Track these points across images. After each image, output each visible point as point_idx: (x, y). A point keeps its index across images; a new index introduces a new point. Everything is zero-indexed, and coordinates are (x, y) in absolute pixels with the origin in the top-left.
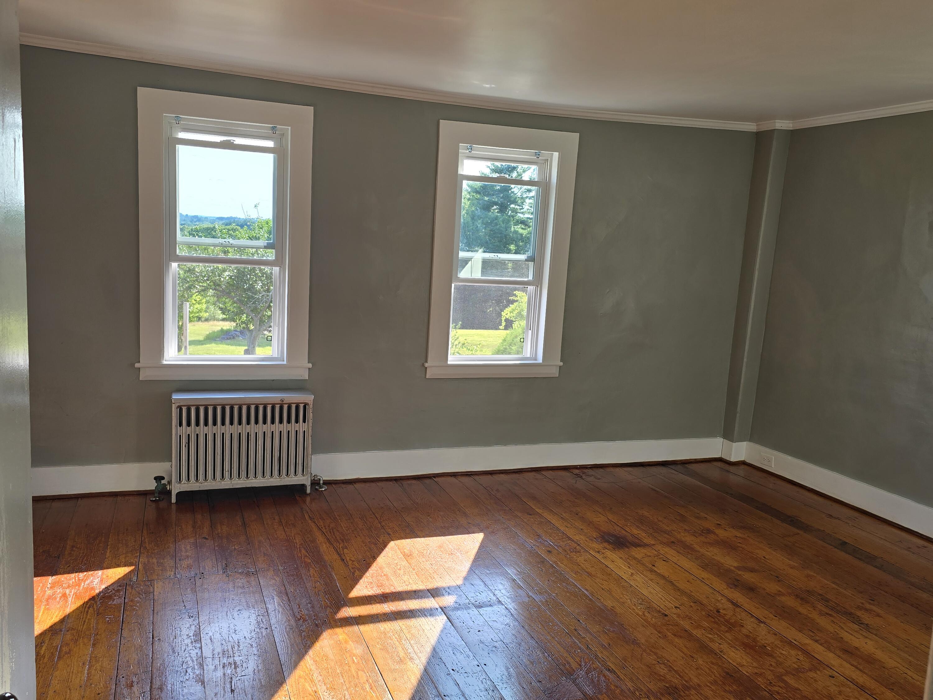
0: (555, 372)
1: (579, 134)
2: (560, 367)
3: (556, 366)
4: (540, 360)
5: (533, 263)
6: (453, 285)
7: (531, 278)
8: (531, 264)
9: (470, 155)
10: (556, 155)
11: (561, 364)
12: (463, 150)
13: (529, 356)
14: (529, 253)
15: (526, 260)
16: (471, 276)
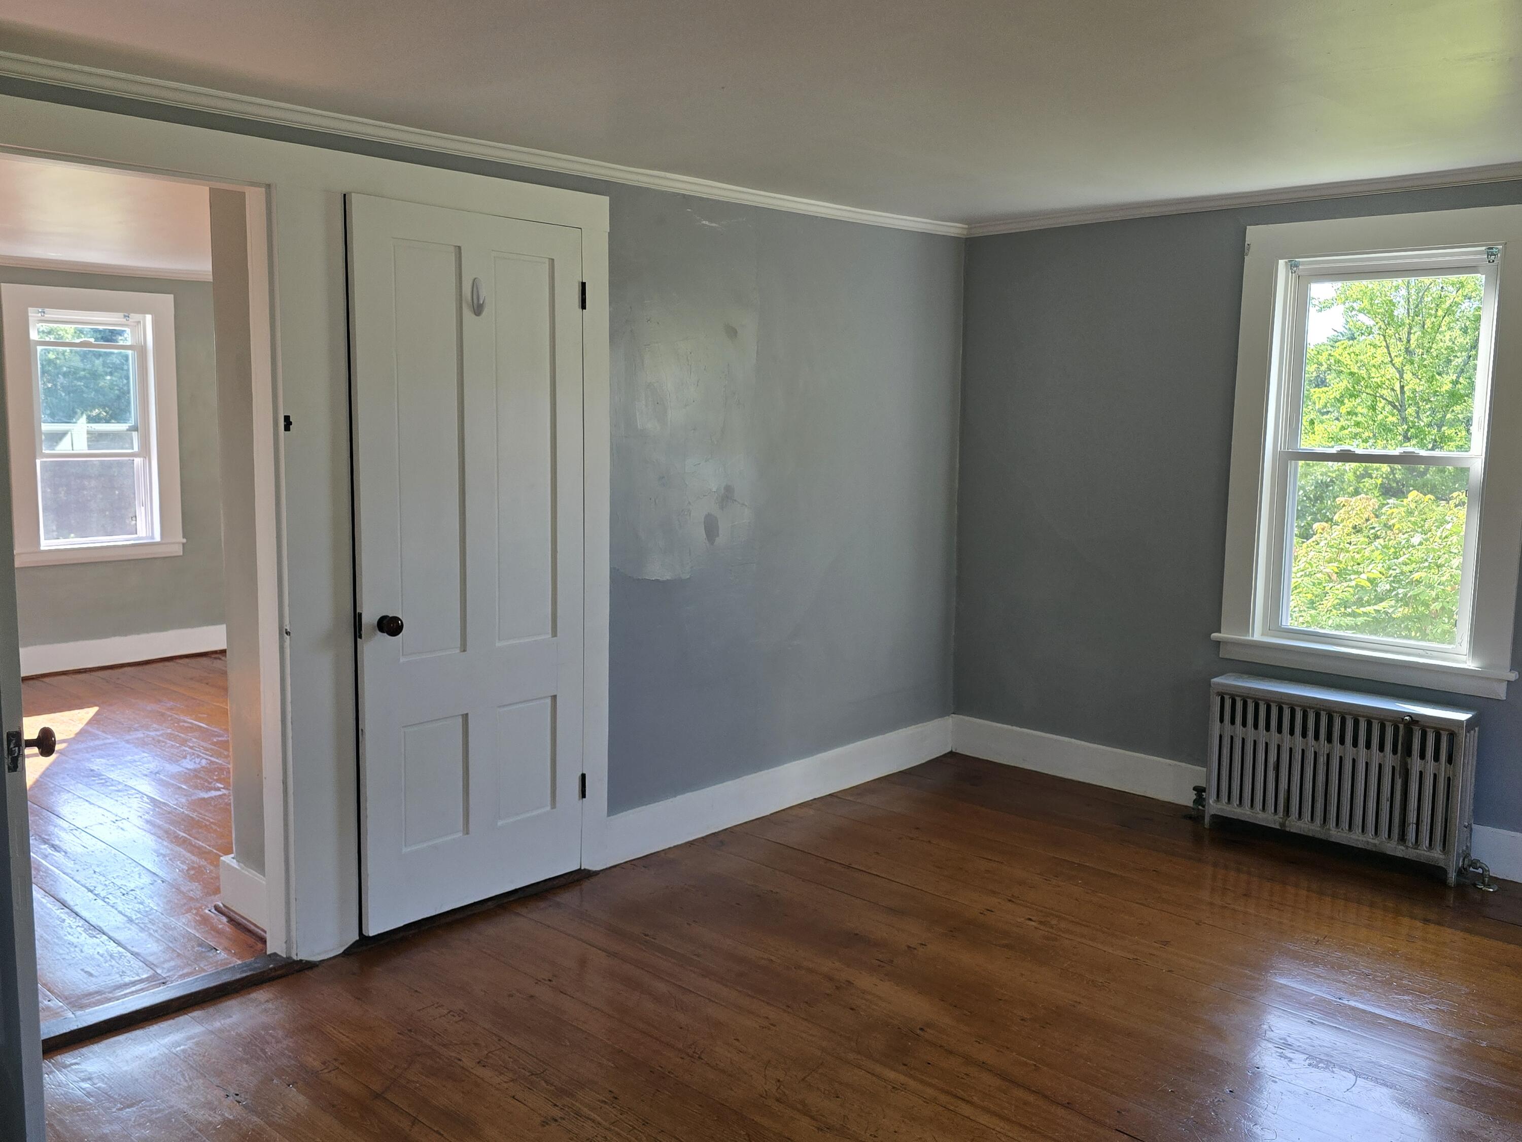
0: (178, 550)
1: (172, 296)
2: (184, 544)
3: (179, 543)
4: (158, 538)
5: (137, 432)
6: (38, 462)
7: (136, 449)
8: (135, 434)
9: (43, 318)
10: (149, 317)
11: (185, 541)
12: (33, 313)
13: (144, 535)
14: (131, 423)
15: (128, 430)
16: (73, 450)
